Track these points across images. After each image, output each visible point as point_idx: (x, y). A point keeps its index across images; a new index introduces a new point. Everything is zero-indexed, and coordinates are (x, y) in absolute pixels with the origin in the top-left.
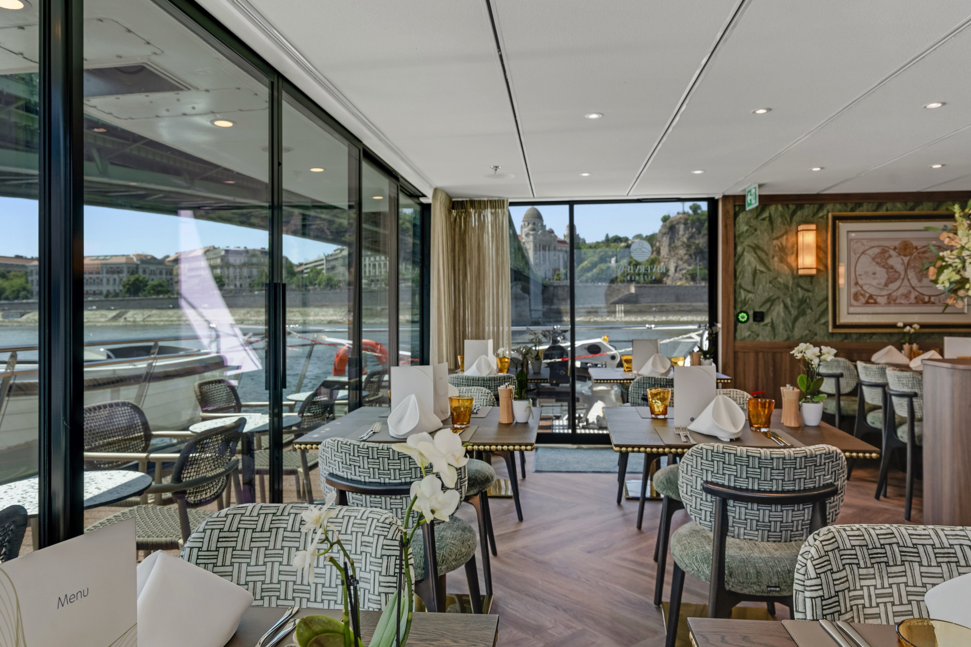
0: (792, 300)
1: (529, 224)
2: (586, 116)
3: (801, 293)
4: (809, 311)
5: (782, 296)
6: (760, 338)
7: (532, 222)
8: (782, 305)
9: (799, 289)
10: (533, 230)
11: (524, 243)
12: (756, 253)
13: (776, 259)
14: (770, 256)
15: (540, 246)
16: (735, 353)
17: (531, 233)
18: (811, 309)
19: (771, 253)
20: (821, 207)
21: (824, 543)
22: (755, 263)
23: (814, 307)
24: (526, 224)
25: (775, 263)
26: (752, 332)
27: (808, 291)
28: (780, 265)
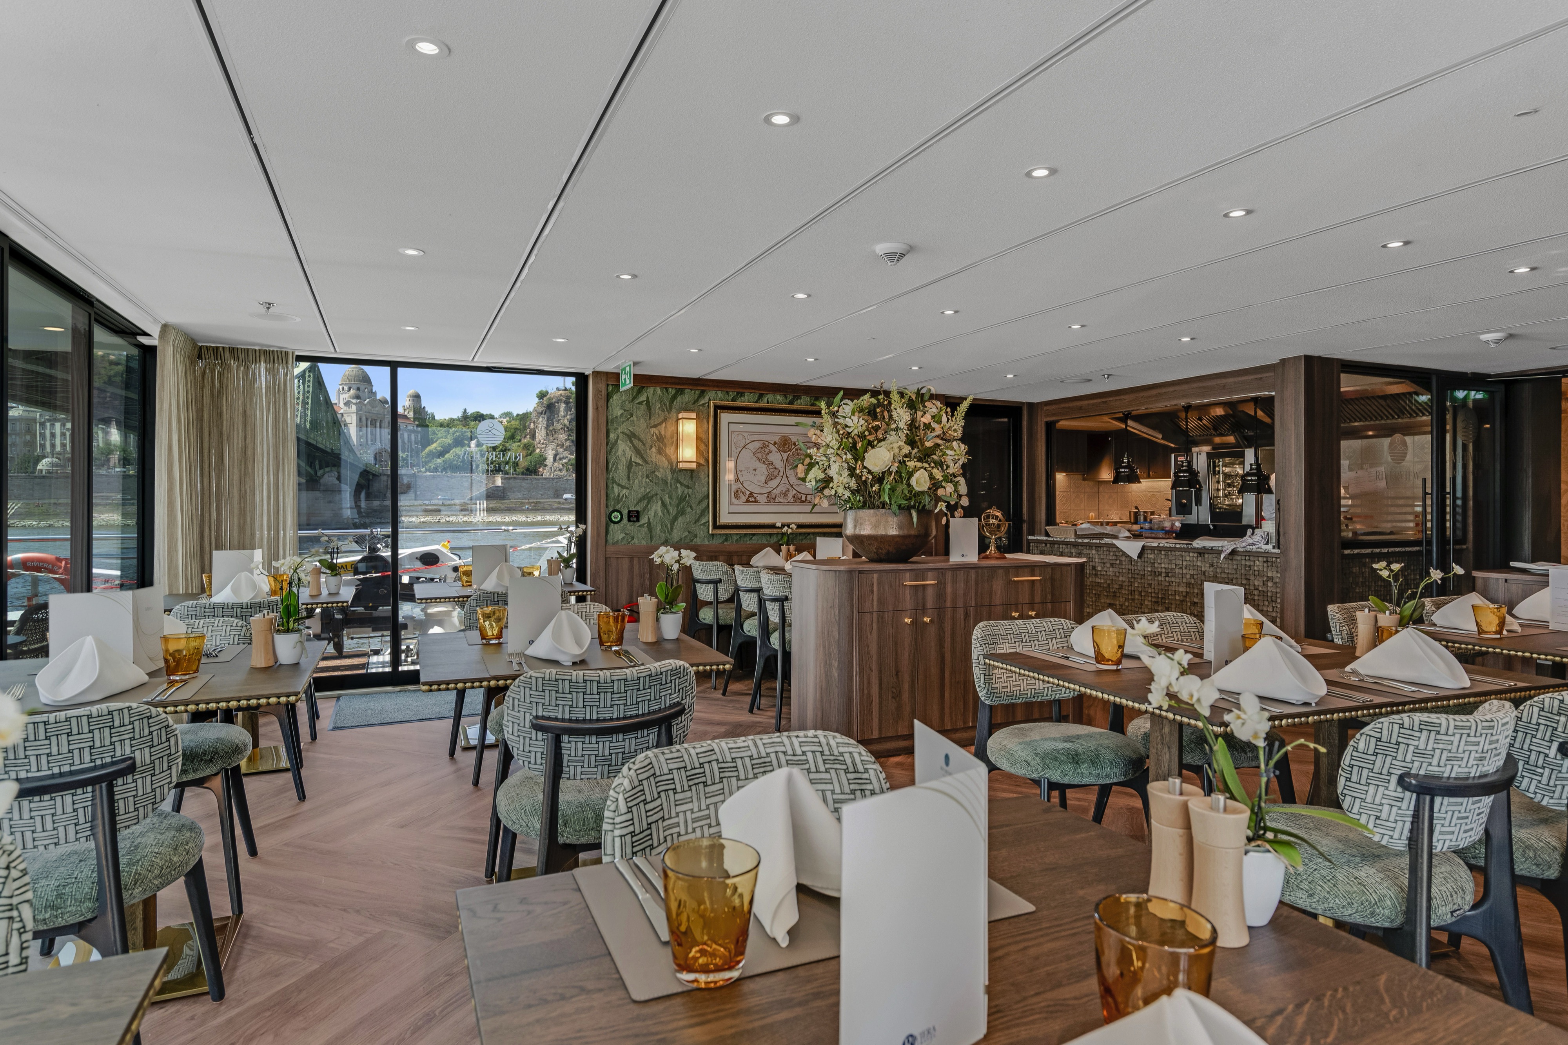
0: (671, 497)
1: (350, 389)
2: (401, 250)
3: (680, 489)
4: (689, 510)
5: (659, 492)
6: (636, 541)
7: (355, 387)
8: (660, 503)
9: (679, 485)
10: (357, 397)
11: (342, 414)
12: (631, 442)
13: (654, 449)
14: (648, 447)
15: (367, 419)
16: (607, 559)
17: (354, 401)
18: (691, 507)
19: (649, 442)
20: (702, 393)
21: (638, 772)
22: (630, 453)
23: (694, 506)
24: (346, 388)
25: (653, 455)
26: (626, 534)
27: (688, 487)
28: (658, 456)
